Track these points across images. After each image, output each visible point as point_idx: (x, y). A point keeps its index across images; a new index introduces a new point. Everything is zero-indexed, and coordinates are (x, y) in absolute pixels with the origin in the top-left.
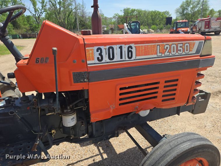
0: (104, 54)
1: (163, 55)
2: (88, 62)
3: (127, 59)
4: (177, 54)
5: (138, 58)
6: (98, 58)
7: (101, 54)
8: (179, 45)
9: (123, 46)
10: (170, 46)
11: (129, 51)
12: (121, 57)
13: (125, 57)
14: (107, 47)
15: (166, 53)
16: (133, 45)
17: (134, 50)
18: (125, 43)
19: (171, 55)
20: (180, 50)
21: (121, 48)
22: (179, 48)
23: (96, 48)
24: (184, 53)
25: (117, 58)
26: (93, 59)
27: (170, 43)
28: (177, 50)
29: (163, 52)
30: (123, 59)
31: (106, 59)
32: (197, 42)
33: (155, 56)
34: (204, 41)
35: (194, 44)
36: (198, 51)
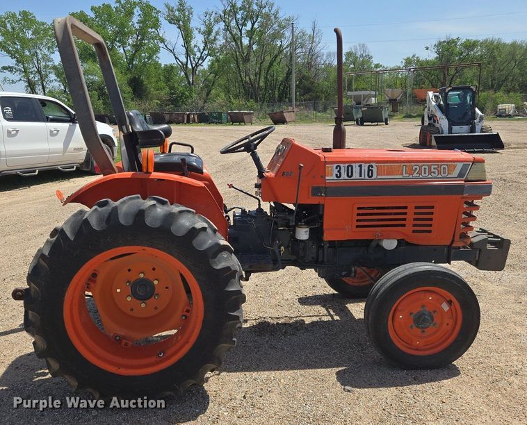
0: (342, 171)
1: (411, 176)
2: (327, 178)
3: (367, 177)
4: (430, 176)
5: (379, 177)
6: (337, 175)
7: (339, 171)
8: (433, 167)
9: (363, 164)
10: (420, 167)
11: (369, 170)
12: (361, 176)
13: (365, 176)
14: (347, 165)
15: (415, 175)
16: (374, 164)
17: (375, 170)
18: (366, 162)
19: (421, 177)
20: (434, 173)
21: (360, 166)
22: (433, 170)
23: (335, 165)
24: (440, 176)
25: (356, 175)
26: (332, 175)
27: (421, 164)
28: (430, 172)
29: (411, 172)
30: (363, 177)
31: (344, 176)
32: (459, 166)
33: (401, 177)
34: (471, 163)
35: (455, 167)
36: (461, 175)
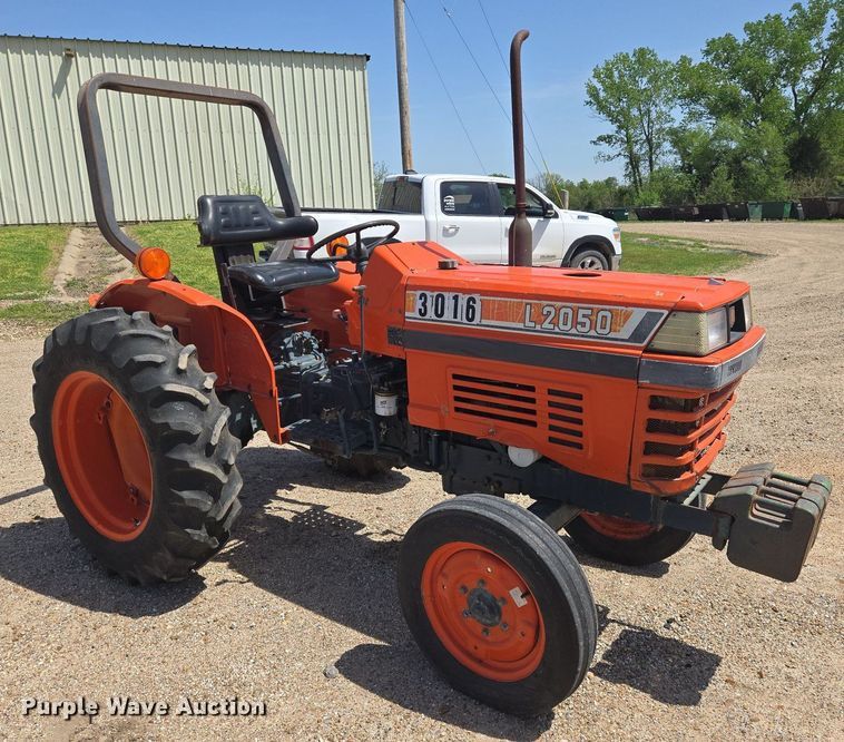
0: (429, 304)
1: (538, 327)
2: (407, 314)
3: (465, 321)
4: (574, 331)
5: (484, 322)
6: (420, 310)
7: (424, 304)
8: (581, 312)
9: (460, 295)
10: (558, 311)
11: (469, 307)
12: (455, 317)
13: (462, 317)
14: (435, 294)
15: (546, 325)
16: (477, 297)
17: (478, 306)
18: (465, 291)
19: (557, 330)
20: (583, 325)
21: (456, 298)
22: (580, 319)
23: (420, 292)
24: (593, 333)
25: (448, 315)
26: (414, 311)
27: (558, 304)
28: (575, 323)
29: (539, 318)
30: (458, 320)
31: (431, 313)
32: (638, 315)
33: (521, 326)
34: (666, 312)
35: (627, 316)
36: (637, 335)
